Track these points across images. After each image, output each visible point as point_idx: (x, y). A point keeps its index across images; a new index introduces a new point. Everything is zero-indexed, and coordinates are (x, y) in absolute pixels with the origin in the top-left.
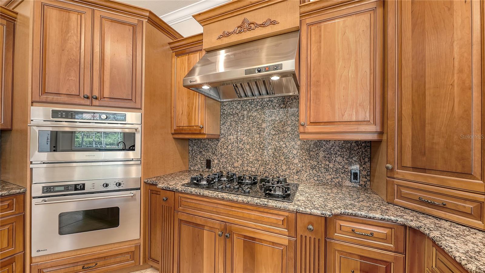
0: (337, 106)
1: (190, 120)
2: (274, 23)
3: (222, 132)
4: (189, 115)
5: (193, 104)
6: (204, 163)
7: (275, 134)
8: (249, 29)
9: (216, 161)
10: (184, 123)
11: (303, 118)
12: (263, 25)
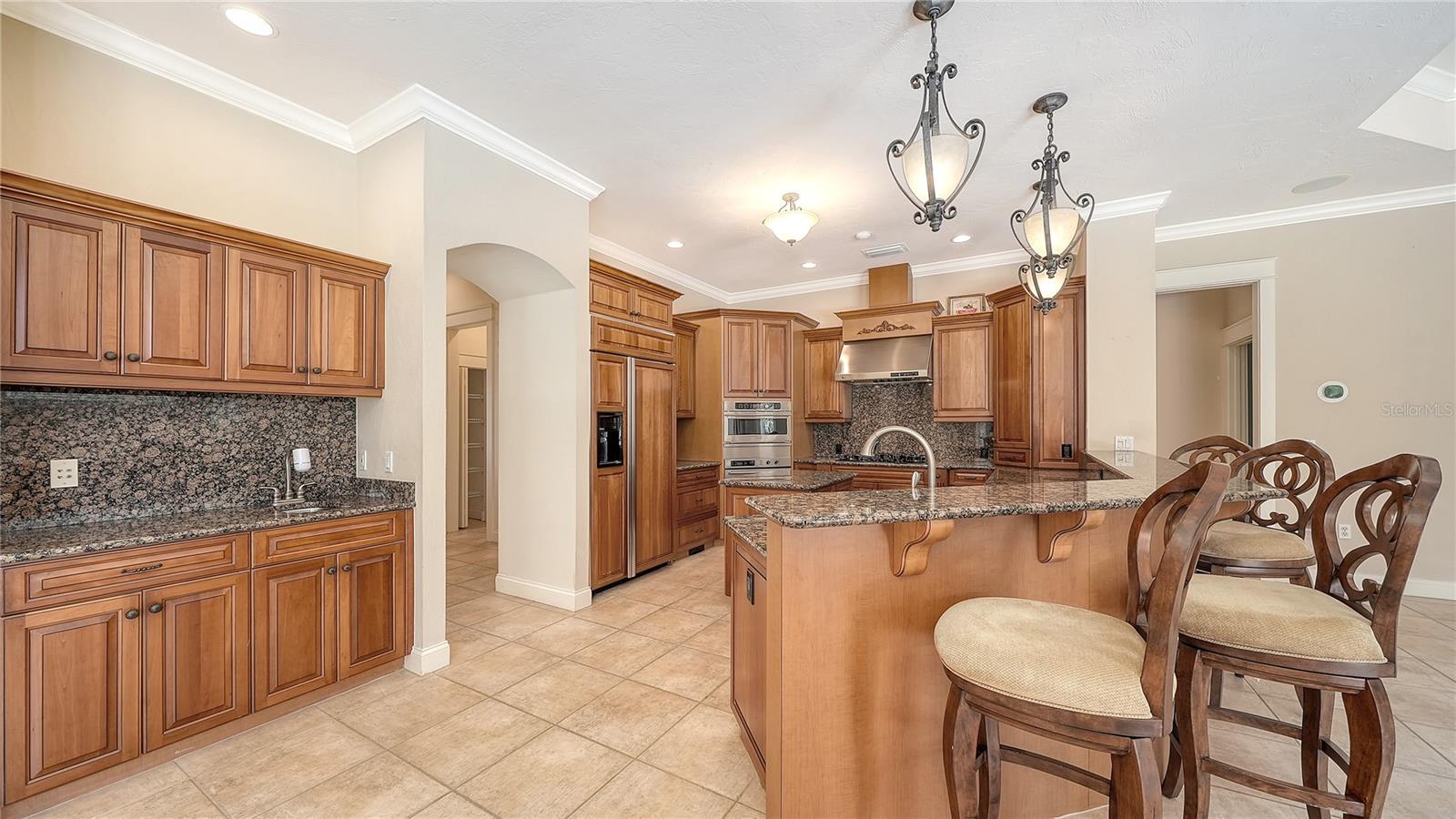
0: (962, 397)
1: (826, 406)
2: (911, 328)
3: (854, 415)
4: (826, 400)
5: (830, 390)
6: (833, 448)
7: (912, 418)
8: (889, 330)
9: (848, 446)
10: (819, 407)
11: (936, 406)
12: (903, 328)
